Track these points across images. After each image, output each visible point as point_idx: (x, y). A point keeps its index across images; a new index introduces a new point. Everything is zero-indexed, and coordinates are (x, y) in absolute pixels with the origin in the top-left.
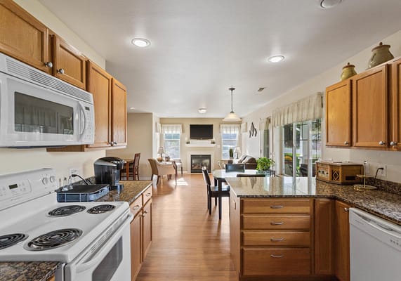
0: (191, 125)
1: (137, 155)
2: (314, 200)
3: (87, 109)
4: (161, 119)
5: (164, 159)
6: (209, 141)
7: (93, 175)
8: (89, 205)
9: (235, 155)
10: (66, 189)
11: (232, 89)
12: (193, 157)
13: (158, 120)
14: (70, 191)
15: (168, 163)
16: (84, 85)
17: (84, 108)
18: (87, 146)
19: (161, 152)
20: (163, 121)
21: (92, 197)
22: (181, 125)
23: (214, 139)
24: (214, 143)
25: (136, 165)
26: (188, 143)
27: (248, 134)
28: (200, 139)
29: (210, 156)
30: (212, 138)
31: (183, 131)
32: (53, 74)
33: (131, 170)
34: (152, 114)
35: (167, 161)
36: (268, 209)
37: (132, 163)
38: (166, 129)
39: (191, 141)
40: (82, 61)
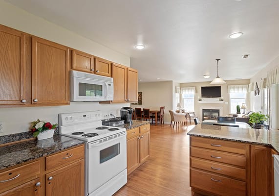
0: (202, 88)
1: (162, 108)
2: (250, 146)
3: (109, 85)
4: (181, 84)
5: (181, 111)
6: (218, 99)
7: (120, 116)
8: (110, 127)
9: (242, 111)
10: (106, 120)
11: (218, 60)
12: (204, 111)
13: (178, 85)
14: (108, 121)
15: (183, 114)
16: (110, 74)
17: (107, 85)
18: (112, 101)
19: (179, 106)
20: (182, 86)
21: (114, 124)
22: (195, 88)
23: (222, 97)
24: (222, 100)
25: (162, 114)
26: (200, 100)
27: (254, 92)
28: (210, 97)
29: (219, 110)
30: (220, 97)
31: (196, 92)
32: (95, 73)
33: (158, 117)
34: (172, 81)
35: (183, 112)
36: (208, 146)
37: (159, 113)
38: (184, 91)
39: (203, 99)
40: (108, 64)
